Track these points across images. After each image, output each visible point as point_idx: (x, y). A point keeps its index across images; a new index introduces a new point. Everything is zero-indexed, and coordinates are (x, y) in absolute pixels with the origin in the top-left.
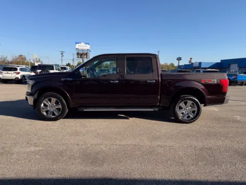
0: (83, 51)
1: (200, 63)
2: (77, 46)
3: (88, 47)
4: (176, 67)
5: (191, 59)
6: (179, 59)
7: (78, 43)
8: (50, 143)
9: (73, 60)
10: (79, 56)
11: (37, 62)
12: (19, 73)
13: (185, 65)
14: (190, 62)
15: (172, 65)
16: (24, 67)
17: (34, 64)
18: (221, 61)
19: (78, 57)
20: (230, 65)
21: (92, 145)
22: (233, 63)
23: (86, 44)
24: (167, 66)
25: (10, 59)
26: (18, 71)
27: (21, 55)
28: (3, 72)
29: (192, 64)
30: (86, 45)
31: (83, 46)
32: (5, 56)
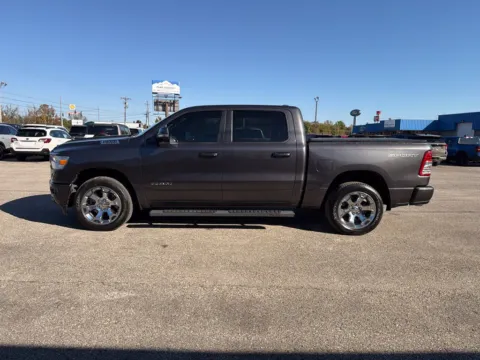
0: (166, 96)
1: (398, 122)
2: (155, 87)
3: (176, 89)
4: (348, 129)
5: (378, 113)
6: (355, 113)
7: (158, 82)
8: (146, 282)
9: (147, 115)
10: (160, 108)
11: (76, 118)
12: (49, 141)
13: (368, 125)
14: (377, 118)
15: (341, 125)
16: (56, 128)
17: (70, 122)
18: (440, 117)
19: (157, 110)
20: (456, 125)
21: (230, 287)
22: (464, 122)
23: (173, 83)
24: (332, 127)
25: (23, 112)
26: (48, 136)
27: (45, 105)
28: (19, 138)
29: (383, 122)
30: (172, 86)
31: (166, 88)
32: (14, 108)
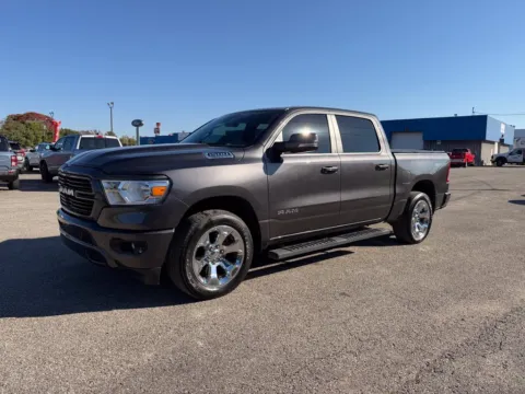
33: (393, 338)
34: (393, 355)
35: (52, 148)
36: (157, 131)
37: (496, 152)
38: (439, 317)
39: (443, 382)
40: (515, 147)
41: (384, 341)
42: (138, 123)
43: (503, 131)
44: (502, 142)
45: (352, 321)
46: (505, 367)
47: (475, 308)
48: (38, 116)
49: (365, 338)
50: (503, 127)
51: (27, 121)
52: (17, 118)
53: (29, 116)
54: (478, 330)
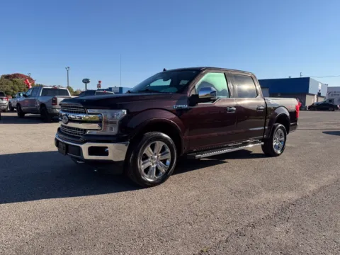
5: (100, 82)
33: (218, 214)
34: (216, 225)
35: (24, 96)
36: (99, 86)
37: (315, 101)
38: (253, 201)
39: (243, 242)
40: (327, 98)
41: (212, 216)
42: (86, 81)
43: (320, 88)
44: (319, 95)
45: (194, 204)
46: (287, 232)
47: (278, 196)
48: (22, 76)
49: (200, 214)
50: (320, 85)
51: (14, 79)
52: (7, 77)
53: (15, 76)
54: (276, 209)
